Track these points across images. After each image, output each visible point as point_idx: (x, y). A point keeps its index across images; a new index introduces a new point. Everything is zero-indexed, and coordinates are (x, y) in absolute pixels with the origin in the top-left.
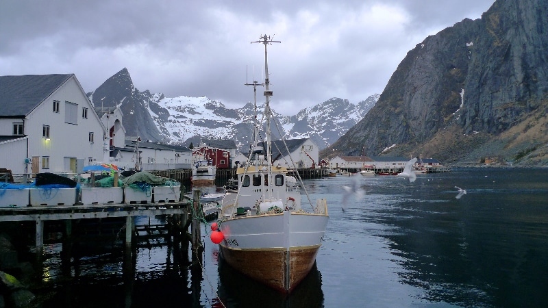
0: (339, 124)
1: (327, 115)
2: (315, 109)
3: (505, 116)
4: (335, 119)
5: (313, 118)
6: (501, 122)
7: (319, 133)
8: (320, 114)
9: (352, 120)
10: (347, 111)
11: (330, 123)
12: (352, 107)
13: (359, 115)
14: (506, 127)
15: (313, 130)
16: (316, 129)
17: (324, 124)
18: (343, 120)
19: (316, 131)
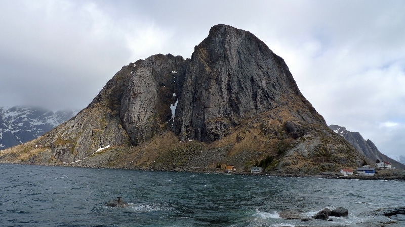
0: (35, 126)
1: (25, 116)
2: (13, 110)
3: (216, 128)
4: (32, 121)
5: (10, 118)
6: (213, 133)
7: (13, 132)
8: (17, 114)
9: (49, 124)
10: (46, 116)
11: (27, 124)
12: (51, 114)
13: (56, 120)
14: (217, 137)
15: (7, 128)
16: (10, 128)
17: (20, 124)
18: (40, 123)
19: (10, 129)
